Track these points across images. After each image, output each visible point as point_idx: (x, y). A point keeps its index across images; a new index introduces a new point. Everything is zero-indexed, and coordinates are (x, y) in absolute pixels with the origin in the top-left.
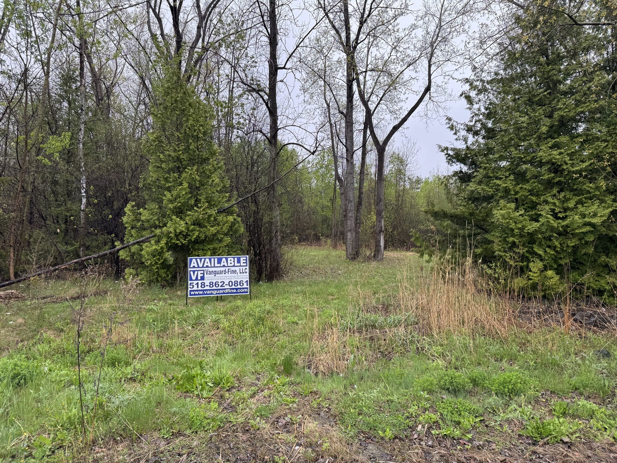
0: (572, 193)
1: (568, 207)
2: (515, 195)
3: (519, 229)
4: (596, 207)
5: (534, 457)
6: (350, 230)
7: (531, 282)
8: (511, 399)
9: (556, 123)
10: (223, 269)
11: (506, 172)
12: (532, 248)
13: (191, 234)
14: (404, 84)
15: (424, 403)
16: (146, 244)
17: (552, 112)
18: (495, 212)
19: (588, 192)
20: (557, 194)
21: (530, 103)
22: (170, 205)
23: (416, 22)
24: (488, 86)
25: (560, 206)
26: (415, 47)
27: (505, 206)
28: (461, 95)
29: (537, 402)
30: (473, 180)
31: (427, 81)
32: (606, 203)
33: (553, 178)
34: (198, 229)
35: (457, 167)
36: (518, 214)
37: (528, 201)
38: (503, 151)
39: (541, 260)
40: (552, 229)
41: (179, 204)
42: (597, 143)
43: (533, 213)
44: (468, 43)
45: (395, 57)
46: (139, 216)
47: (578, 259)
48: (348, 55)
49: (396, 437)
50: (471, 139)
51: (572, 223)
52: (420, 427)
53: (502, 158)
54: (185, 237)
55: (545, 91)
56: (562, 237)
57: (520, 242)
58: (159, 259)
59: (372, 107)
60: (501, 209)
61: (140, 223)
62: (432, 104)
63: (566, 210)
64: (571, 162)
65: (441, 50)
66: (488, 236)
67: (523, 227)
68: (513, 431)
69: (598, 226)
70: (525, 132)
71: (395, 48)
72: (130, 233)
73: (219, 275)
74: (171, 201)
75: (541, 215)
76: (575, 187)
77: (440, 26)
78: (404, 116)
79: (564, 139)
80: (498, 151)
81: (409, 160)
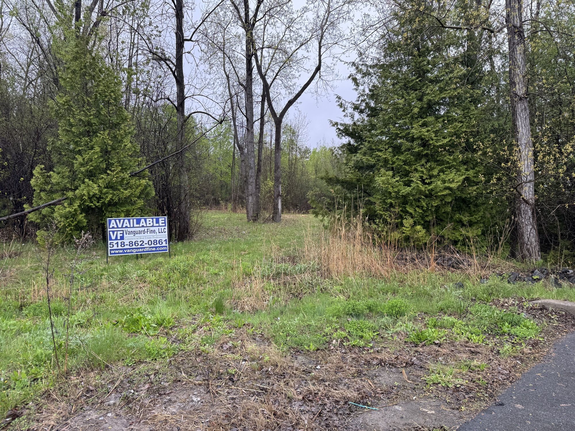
0: (436, 163)
1: (433, 175)
2: (392, 164)
3: (395, 192)
4: (453, 175)
5: (416, 354)
6: (251, 195)
7: (404, 235)
8: (398, 319)
9: (425, 106)
10: (143, 229)
11: (385, 145)
12: (405, 208)
13: (104, 197)
14: (298, 62)
15: (334, 325)
16: (58, 206)
17: (422, 96)
18: (377, 178)
19: (448, 163)
20: (425, 164)
21: (405, 88)
22: (82, 169)
23: (307, 6)
24: (371, 71)
25: (427, 173)
26: (307, 29)
27: (385, 174)
28: (349, 77)
29: (415, 320)
30: (359, 152)
31: (318, 61)
32: (460, 171)
33: (422, 151)
34: (111, 192)
35: (346, 140)
36: (395, 180)
37: (402, 169)
38: (384, 127)
39: (412, 218)
40: (421, 192)
41: (92, 168)
42: (455, 123)
43: (406, 179)
44: (354, 30)
45: (289, 36)
46: (48, 179)
47: (439, 216)
48: (247, 32)
49: (318, 350)
50: (357, 116)
51: (436, 187)
52: (334, 341)
53: (382, 133)
54: (99, 199)
55: (417, 78)
56: (428, 199)
57: (395, 203)
58: (72, 221)
59: (269, 81)
60: (382, 176)
61: (50, 186)
62: (321, 82)
63: (431, 177)
64: (436, 138)
65: (330, 34)
66: (371, 199)
67: (399, 191)
68: (401, 339)
69: (455, 190)
70: (402, 112)
71: (288, 27)
72: (40, 195)
73: (138, 235)
74: (82, 165)
75: (412, 181)
76: (438, 159)
77: (328, 12)
78: (297, 92)
79: (431, 119)
80: (380, 128)
81: (300, 132)
